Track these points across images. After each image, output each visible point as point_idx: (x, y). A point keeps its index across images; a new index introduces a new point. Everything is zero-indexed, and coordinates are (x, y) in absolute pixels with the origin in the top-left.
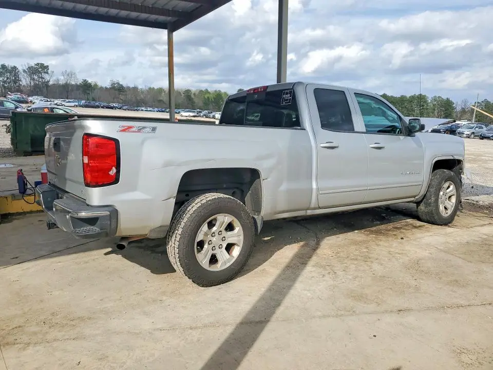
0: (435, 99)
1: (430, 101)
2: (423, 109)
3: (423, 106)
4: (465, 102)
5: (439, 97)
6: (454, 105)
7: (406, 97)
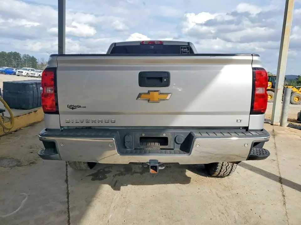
0: (25, 56)
1: (22, 57)
2: (18, 61)
3: (18, 59)
4: (43, 59)
5: (28, 55)
6: (37, 61)
7: (5, 53)
